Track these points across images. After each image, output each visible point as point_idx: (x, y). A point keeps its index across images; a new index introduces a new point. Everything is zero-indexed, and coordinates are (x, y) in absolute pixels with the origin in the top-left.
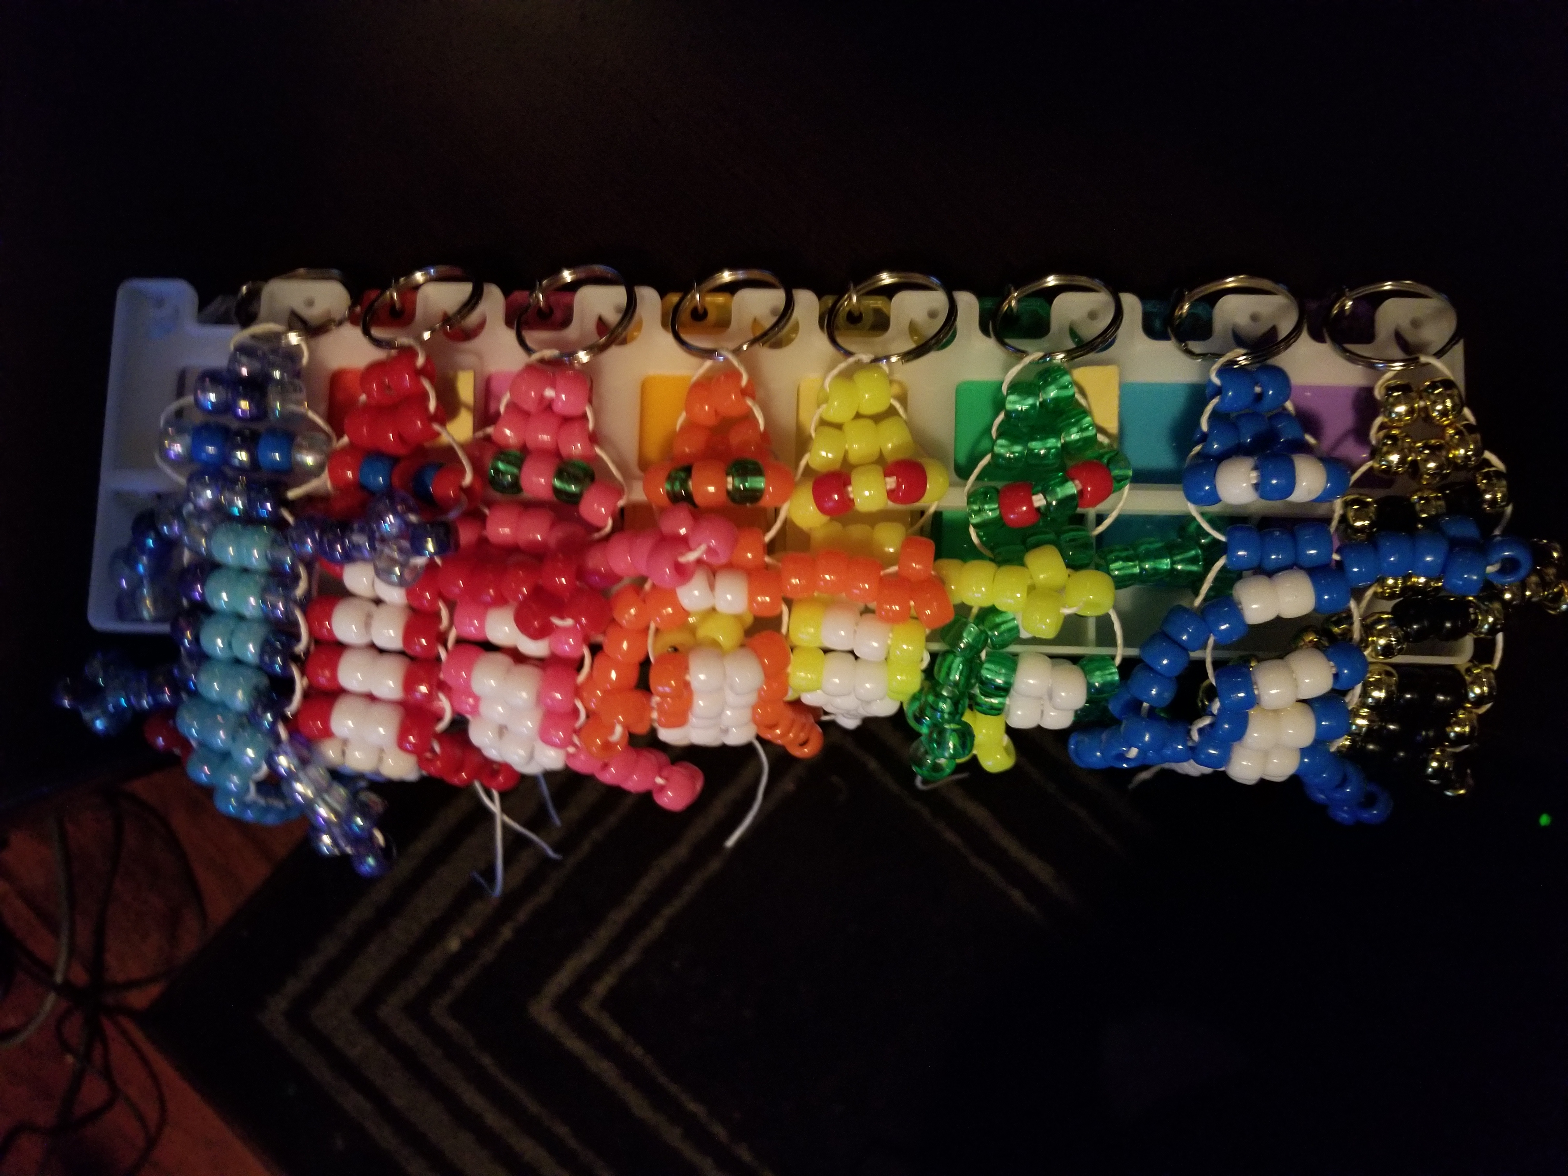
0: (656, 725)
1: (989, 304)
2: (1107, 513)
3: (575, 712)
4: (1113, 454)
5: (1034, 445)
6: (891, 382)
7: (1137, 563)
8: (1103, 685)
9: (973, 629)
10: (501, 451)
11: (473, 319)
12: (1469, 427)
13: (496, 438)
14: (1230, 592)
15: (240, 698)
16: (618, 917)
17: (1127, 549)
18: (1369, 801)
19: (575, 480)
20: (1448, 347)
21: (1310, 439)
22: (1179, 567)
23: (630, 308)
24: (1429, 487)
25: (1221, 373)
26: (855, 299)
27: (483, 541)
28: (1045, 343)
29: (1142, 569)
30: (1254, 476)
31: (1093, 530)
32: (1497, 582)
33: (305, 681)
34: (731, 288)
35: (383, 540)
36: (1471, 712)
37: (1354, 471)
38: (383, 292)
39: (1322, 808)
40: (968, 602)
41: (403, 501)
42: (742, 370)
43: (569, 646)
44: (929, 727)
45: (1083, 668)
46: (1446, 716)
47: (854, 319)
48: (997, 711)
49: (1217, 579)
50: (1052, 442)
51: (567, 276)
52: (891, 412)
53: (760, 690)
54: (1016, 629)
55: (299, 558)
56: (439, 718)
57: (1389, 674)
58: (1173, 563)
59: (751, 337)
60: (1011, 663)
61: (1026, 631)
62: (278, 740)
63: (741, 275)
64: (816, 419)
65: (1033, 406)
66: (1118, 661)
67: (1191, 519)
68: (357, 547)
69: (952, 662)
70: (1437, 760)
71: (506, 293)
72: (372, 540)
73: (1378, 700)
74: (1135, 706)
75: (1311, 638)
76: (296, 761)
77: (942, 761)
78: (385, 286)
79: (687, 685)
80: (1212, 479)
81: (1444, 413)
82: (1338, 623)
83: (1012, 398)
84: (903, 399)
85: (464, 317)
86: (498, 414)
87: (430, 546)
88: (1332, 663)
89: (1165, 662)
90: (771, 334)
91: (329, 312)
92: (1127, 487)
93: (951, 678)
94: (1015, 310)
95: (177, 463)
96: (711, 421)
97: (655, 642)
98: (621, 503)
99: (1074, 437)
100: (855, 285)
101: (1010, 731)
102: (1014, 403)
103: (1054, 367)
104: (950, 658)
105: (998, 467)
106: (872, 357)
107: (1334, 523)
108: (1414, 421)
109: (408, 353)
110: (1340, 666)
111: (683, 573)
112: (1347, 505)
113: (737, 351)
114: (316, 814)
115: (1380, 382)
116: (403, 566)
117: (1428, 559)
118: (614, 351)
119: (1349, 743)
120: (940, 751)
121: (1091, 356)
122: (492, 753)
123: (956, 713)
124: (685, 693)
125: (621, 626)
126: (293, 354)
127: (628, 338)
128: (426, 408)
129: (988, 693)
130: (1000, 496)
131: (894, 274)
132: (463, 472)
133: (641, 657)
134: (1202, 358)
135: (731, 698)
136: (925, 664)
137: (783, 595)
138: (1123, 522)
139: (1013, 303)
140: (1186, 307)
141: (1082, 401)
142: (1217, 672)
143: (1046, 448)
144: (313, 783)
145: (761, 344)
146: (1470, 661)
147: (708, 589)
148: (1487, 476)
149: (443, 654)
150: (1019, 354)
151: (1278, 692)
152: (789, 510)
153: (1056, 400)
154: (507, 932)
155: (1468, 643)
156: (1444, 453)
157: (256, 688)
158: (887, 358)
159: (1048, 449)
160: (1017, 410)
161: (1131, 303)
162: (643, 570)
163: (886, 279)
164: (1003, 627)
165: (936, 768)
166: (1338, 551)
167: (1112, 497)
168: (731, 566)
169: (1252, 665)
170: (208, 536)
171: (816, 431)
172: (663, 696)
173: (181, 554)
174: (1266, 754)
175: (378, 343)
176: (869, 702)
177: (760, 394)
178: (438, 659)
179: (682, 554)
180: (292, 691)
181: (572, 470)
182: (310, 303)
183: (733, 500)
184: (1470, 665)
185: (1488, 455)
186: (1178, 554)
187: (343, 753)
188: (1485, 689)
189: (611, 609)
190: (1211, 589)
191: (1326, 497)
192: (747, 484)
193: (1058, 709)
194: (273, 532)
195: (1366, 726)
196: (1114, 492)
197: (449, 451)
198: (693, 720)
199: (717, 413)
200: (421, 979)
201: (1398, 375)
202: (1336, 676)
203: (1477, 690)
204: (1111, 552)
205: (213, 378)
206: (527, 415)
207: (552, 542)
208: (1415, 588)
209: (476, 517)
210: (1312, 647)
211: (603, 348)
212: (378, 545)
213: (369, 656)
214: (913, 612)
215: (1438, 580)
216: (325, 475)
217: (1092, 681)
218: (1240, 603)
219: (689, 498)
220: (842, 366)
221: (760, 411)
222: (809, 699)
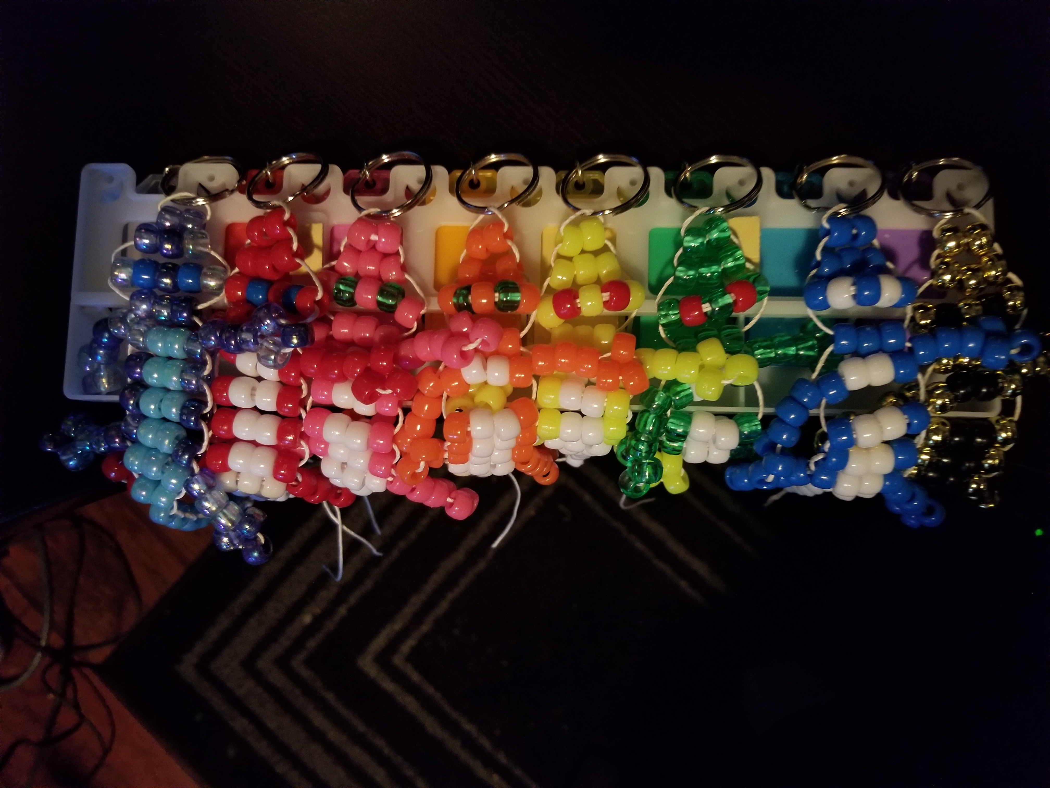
0: (447, 462)
1: (671, 175)
2: (752, 317)
3: (393, 453)
4: (757, 275)
5: (702, 270)
6: (606, 229)
7: (773, 350)
8: (750, 433)
9: (662, 395)
10: (342, 278)
11: (321, 188)
12: (997, 256)
13: (337, 268)
14: (836, 370)
15: (167, 445)
16: (417, 601)
17: (765, 341)
18: (930, 511)
19: (392, 296)
20: (983, 202)
21: (890, 265)
22: (802, 353)
23: (428, 180)
24: (969, 297)
25: (830, 220)
26: (580, 172)
27: (330, 338)
28: (710, 201)
29: (777, 354)
30: (852, 290)
31: (743, 328)
32: (1017, 360)
33: (211, 433)
34: (496, 166)
35: (263, 337)
36: (999, 450)
37: (920, 286)
38: (261, 171)
39: (897, 517)
40: (659, 377)
41: (276, 311)
42: (504, 220)
43: (388, 408)
44: (632, 462)
45: (736, 421)
46: (982, 452)
47: (580, 186)
48: (677, 451)
49: (827, 361)
50: (714, 268)
51: (385, 158)
52: (605, 249)
53: (518, 437)
54: (691, 395)
55: (207, 350)
56: (302, 459)
57: (944, 424)
58: (798, 350)
59: (510, 199)
60: (688, 418)
61: (698, 396)
62: (193, 474)
63: (502, 157)
64: (554, 253)
65: (702, 244)
66: (760, 416)
67: (810, 320)
68: (245, 342)
69: (648, 417)
70: (976, 483)
71: (344, 171)
72: (255, 337)
73: (936, 442)
74: (771, 447)
75: (891, 400)
76: (205, 488)
77: (641, 485)
78: (263, 167)
79: (469, 433)
80: (824, 292)
81: (981, 247)
82: (909, 390)
83: (687, 238)
84: (613, 240)
85: (316, 187)
86: (339, 252)
87: (295, 341)
88: (906, 416)
89: (792, 416)
90: (524, 196)
91: (224, 185)
92: (766, 298)
93: (647, 429)
94: (689, 179)
95: (123, 286)
96: (483, 256)
97: (446, 406)
98: (423, 312)
99: (730, 264)
100: (581, 163)
101: (686, 465)
102: (690, 242)
103: (716, 217)
104: (647, 414)
105: (678, 284)
106: (592, 211)
107: (907, 322)
108: (960, 253)
109: (279, 210)
110: (911, 418)
111: (465, 358)
112: (916, 309)
113: (501, 208)
114: (219, 522)
115: (937, 226)
116: (277, 353)
117: (971, 345)
118: (417, 209)
119: (917, 472)
120: (640, 478)
121: (740, 210)
122: (336, 482)
123: (650, 452)
124: (468, 440)
125: (424, 395)
126: (199, 213)
127: (426, 201)
128: (291, 248)
129: (673, 439)
130: (680, 305)
131: (607, 156)
132: (316, 291)
133: (437, 416)
134: (817, 210)
135: (498, 442)
136: (629, 420)
137: (533, 374)
138: (762, 322)
139: (688, 175)
140: (805, 176)
141: (735, 240)
142: (828, 422)
143: (711, 273)
144: (216, 501)
145: (517, 203)
146: (999, 415)
147: (483, 370)
148: (1010, 289)
149: (304, 415)
150: (692, 209)
151: (870, 436)
152: (537, 316)
153: (717, 239)
154: (343, 611)
155: (997, 403)
156: (981, 274)
157: (177, 438)
158: (603, 211)
159: (713, 273)
160: (691, 246)
161: (768, 174)
162: (439, 357)
163: (602, 159)
164: (682, 394)
165: (637, 489)
166: (910, 340)
167: (756, 305)
168: (497, 354)
169: (852, 418)
170: (144, 335)
171: (554, 262)
172: (453, 441)
173: (126, 349)
174: (860, 479)
175: (257, 204)
176: (591, 446)
177: (516, 238)
178: (300, 417)
179: (465, 345)
180: (202, 440)
181: (389, 289)
182: (212, 179)
183: (499, 309)
184: (998, 417)
185: (1011, 275)
186: (800, 344)
187: (237, 482)
188: (1010, 434)
189: (417, 383)
190: (823, 367)
191: (901, 304)
192: (508, 298)
193: (720, 450)
194: (188, 332)
195: (929, 460)
196: (757, 302)
197: (307, 277)
198: (472, 458)
199: (487, 250)
200: (285, 642)
201: (950, 220)
202: (909, 425)
203: (1004, 435)
204: (756, 342)
205: (145, 228)
206: (359, 252)
207: (377, 338)
208: (961, 366)
209: (325, 321)
210: (892, 405)
211: (410, 207)
212: (259, 340)
213: (254, 415)
214: (621, 384)
215: (978, 361)
216: (223, 293)
217: (742, 430)
218: (843, 376)
219: (469, 307)
220: (573, 217)
221: (517, 249)
222: (550, 444)
